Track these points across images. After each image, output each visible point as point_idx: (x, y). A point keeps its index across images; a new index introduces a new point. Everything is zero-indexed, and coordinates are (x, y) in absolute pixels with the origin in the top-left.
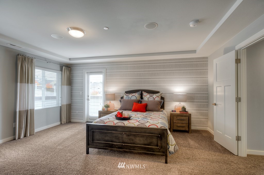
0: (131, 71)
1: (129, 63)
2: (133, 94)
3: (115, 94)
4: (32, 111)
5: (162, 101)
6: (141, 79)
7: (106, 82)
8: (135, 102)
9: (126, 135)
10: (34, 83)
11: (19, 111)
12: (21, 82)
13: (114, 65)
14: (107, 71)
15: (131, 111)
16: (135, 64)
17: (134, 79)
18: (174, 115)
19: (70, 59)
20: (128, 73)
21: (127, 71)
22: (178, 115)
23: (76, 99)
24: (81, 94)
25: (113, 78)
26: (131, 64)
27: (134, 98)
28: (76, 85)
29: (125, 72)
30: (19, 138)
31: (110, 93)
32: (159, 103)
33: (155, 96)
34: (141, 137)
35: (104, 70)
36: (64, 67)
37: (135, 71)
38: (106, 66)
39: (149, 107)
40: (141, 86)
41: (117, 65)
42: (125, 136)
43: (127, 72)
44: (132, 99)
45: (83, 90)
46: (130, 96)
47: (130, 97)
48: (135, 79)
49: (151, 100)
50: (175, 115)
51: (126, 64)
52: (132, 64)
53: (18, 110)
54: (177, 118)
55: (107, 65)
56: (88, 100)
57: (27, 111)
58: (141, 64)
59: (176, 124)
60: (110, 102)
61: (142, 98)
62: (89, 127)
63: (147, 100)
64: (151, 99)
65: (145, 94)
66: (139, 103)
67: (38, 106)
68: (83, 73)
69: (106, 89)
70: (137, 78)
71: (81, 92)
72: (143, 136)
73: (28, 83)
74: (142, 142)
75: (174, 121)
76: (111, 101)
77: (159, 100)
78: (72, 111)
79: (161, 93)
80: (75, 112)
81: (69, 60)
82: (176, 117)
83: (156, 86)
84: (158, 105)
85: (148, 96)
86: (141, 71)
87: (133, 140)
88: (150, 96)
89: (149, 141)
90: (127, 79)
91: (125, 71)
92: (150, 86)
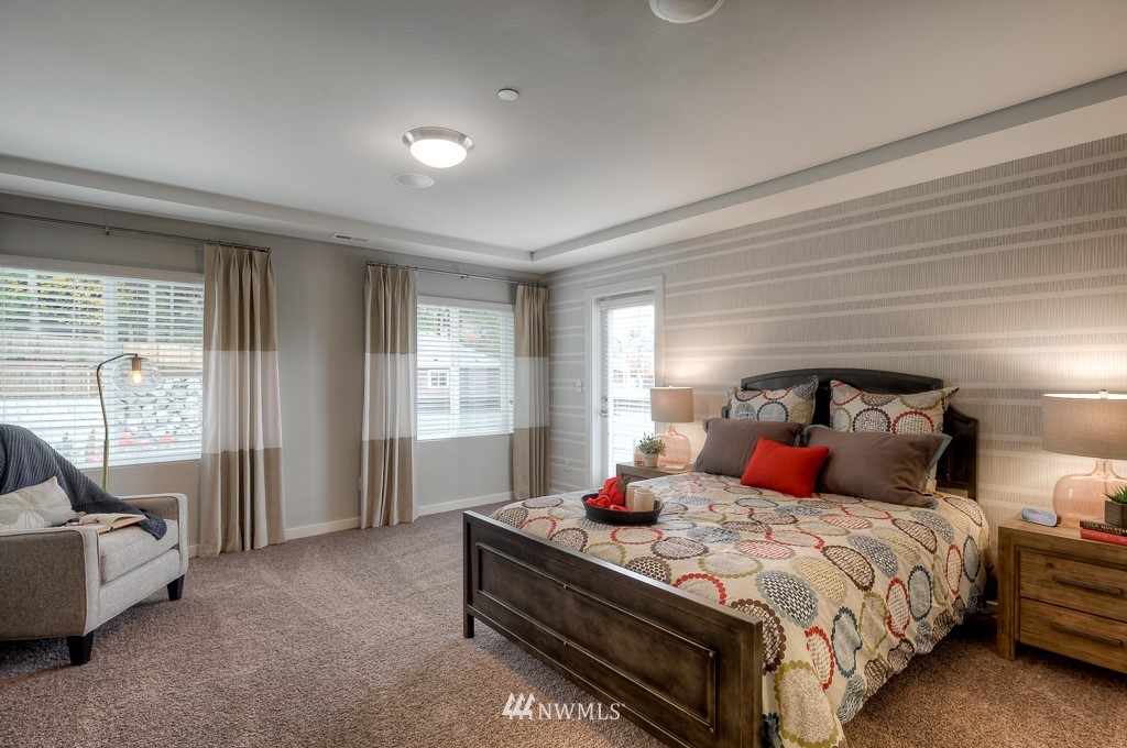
0: (771, 275)
1: (761, 233)
2: (770, 394)
3: (695, 392)
4: (406, 443)
5: (942, 439)
6: (827, 308)
7: (666, 338)
8: (766, 438)
9: (575, 598)
10: (415, 352)
11: (372, 443)
12: (375, 350)
13: (693, 253)
14: (667, 286)
15: (733, 483)
16: (795, 232)
17: (787, 312)
18: (1028, 543)
19: (532, 253)
20: (757, 283)
21: (752, 272)
22: (1056, 552)
23: (566, 410)
24: (579, 390)
25: (692, 315)
26: (771, 237)
27: (773, 415)
28: (565, 354)
29: (745, 280)
30: (387, 523)
31: (670, 387)
32: (910, 449)
33: (895, 406)
34: (631, 628)
35: (653, 284)
36: (520, 288)
37: (795, 272)
38: (663, 264)
39: (840, 472)
40: (827, 350)
41: (708, 250)
42: (570, 601)
43: (754, 278)
44: (764, 417)
45: (583, 372)
46: (757, 401)
47: (753, 410)
48: (795, 311)
49: (870, 427)
50: (1040, 545)
51: (746, 242)
52: (780, 235)
53: (366, 438)
54: (1050, 566)
55: (668, 258)
56: (604, 413)
57: (392, 441)
58: (827, 226)
59: (1043, 607)
60: (671, 429)
61: (822, 414)
62: (472, 527)
63: (844, 430)
64: (872, 424)
65: (840, 393)
66: (790, 444)
67: (431, 427)
68: (583, 304)
69: (663, 371)
70: (806, 304)
71: (579, 383)
72: (638, 628)
73: (394, 351)
74: (632, 658)
75: (1029, 589)
76: (674, 425)
77: (927, 430)
78: (552, 456)
79: (947, 390)
80: (563, 460)
81: (529, 257)
82: (1041, 561)
83: (920, 346)
84: (900, 466)
85: (856, 405)
86: (828, 267)
87: (598, 633)
88: (866, 407)
89: (660, 664)
90: (753, 315)
91: (745, 274)
92: (879, 348)
